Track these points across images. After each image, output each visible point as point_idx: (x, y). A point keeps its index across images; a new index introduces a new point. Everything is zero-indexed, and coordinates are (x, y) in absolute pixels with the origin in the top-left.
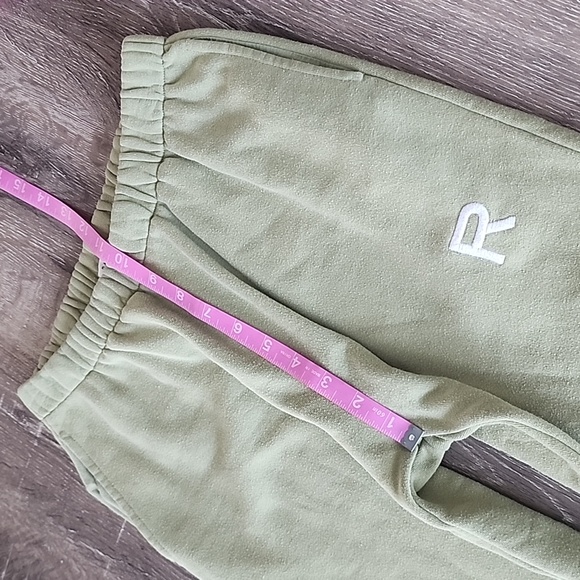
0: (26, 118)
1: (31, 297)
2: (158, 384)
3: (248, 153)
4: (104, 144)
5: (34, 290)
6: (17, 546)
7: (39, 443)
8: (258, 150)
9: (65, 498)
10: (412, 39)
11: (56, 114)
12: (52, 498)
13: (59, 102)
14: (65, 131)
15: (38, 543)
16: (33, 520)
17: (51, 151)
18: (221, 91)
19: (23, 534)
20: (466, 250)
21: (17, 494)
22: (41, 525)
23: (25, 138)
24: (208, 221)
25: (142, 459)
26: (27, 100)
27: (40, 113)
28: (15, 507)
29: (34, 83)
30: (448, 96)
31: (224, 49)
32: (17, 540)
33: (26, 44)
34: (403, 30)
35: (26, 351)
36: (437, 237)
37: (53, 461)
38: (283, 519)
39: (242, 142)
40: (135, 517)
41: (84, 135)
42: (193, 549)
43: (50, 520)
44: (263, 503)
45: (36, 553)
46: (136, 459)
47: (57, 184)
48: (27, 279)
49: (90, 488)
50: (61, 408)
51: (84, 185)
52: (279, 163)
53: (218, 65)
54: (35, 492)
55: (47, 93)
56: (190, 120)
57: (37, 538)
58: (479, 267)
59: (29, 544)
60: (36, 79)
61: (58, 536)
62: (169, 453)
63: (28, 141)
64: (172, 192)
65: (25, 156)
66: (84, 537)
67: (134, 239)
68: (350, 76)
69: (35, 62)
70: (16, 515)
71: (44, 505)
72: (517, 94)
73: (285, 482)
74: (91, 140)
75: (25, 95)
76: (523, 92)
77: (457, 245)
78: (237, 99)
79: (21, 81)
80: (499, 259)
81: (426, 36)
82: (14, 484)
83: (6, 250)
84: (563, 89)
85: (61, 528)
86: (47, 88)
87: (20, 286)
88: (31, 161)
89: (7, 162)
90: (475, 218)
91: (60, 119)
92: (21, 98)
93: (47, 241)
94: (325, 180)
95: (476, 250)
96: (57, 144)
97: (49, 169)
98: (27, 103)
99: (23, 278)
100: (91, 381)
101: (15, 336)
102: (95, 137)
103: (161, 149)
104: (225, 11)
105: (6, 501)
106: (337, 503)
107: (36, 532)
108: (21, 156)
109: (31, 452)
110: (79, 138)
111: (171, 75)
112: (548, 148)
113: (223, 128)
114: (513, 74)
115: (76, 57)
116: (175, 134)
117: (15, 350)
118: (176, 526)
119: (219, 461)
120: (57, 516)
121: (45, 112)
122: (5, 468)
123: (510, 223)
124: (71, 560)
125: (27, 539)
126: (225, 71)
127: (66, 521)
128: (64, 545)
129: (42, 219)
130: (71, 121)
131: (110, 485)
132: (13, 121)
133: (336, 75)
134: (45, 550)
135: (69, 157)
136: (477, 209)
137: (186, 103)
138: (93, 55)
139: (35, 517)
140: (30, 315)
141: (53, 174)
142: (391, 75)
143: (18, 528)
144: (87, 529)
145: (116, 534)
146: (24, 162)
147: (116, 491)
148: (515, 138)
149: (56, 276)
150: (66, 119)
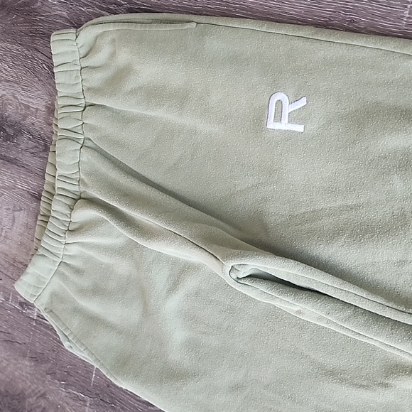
0: (6, 104)
1: (21, 223)
2: (102, 264)
3: (133, 92)
4: (51, 110)
5: (22, 217)
6: (30, 400)
7: (36, 323)
8: (140, 88)
9: (56, 359)
11: (22, 98)
12: (48, 361)
13: (23, 89)
14: (29, 107)
15: (43, 396)
16: (38, 379)
17: (22, 122)
18: (113, 55)
19: (33, 391)
20: (277, 126)
21: (27, 363)
22: (43, 382)
23: (7, 117)
24: (116, 143)
25: (99, 319)
26: (5, 93)
27: (13, 99)
28: (27, 372)
29: (8, 81)
30: (250, 25)
31: (111, 27)
32: (30, 396)
35: (22, 260)
36: (258, 121)
37: (46, 334)
38: (192, 346)
39: (130, 85)
40: (97, 360)
41: (40, 108)
42: (136, 376)
43: (49, 377)
44: (177, 334)
45: (43, 403)
46: (94, 321)
47: (28, 143)
48: (17, 211)
49: (66, 344)
51: (43, 140)
52: (153, 94)
53: (109, 38)
54: (37, 359)
55: (16, 85)
56: (96, 79)
57: (42, 392)
58: (289, 135)
59: (38, 397)
60: (9, 78)
61: (55, 388)
62: (114, 312)
63: (8, 119)
64: (92, 129)
65: (8, 130)
66: (71, 385)
67: (71, 163)
68: (188, 26)
69: (7, 67)
70: (27, 378)
71: (45, 367)
72: (295, 15)
73: (190, 318)
74: (44, 109)
75: (4, 90)
76: (299, 12)
77: (272, 125)
78: (124, 57)
80: (300, 128)
82: (24, 356)
83: (3, 194)
84: (323, 4)
85: (56, 381)
86: (15, 82)
87: (14, 216)
88: (11, 132)
90: (279, 103)
91: (25, 100)
93: (26, 182)
94: (181, 99)
95: (284, 126)
96: (25, 117)
97: (22, 134)
98: (5, 95)
99: (15, 211)
100: (62, 269)
101: (14, 252)
102: (47, 107)
103: (83, 102)
104: (111, 7)
105: (21, 369)
106: (225, 326)
107: (41, 388)
108: (5, 130)
109: (32, 330)
110: (37, 109)
111: (83, 52)
112: (318, 45)
113: (117, 79)
115: (29, 58)
116: (89, 89)
117: (15, 261)
118: (124, 363)
119: (146, 312)
120: (53, 374)
121: (16, 98)
122: (18, 345)
123: (303, 102)
124: (65, 404)
125: (36, 394)
126: (113, 41)
127: (58, 376)
128: (59, 393)
129: (22, 169)
130: (31, 100)
131: (78, 341)
133: (179, 27)
134: (47, 399)
135: (33, 124)
137: (94, 68)
138: (39, 55)
139: (39, 377)
140: (21, 235)
141: (25, 138)
142: (214, 20)
143: (30, 387)
144: (72, 379)
145: (90, 379)
146: (7, 134)
147: (83, 344)
148: (296, 42)
149: (34, 205)
150: (28, 99)
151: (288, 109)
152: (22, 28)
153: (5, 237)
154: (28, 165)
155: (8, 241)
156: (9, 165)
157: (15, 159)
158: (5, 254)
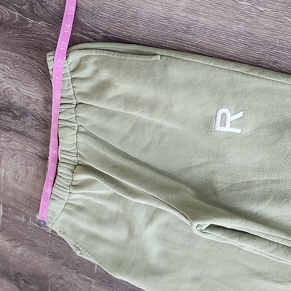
0: (11, 94)
1: (33, 173)
2: (97, 204)
3: (115, 98)
4: (48, 101)
5: (32, 170)
6: (52, 279)
7: (51, 235)
8: (119, 96)
9: (68, 257)
10: (179, 34)
11: (24, 91)
12: (62, 258)
13: (24, 85)
14: (30, 98)
15: (61, 277)
16: (56, 268)
17: (26, 108)
18: (96, 72)
19: (53, 274)
20: (223, 129)
21: (47, 258)
22: (60, 270)
23: (13, 103)
24: (103, 130)
25: (97, 237)
26: (9, 86)
27: (17, 91)
28: (47, 264)
29: (11, 78)
30: (201, 60)
31: (94, 53)
32: (51, 277)
33: (3, 61)
34: (175, 31)
35: (36, 197)
36: (209, 125)
37: (59, 242)
38: (165, 255)
39: (111, 93)
40: (100, 263)
41: (39, 99)
42: (128, 273)
43: (64, 267)
44: (154, 249)
45: (61, 281)
46: (94, 237)
47: (32, 122)
48: (29, 166)
49: (78, 253)
50: (57, 220)
51: (44, 121)
52: (129, 101)
53: (93, 60)
54: (54, 256)
55: (18, 82)
56: (84, 87)
57: (60, 275)
58: (230, 136)
59: (57, 278)
60: (12, 76)
61: (69, 273)
62: (108, 233)
63: (15, 105)
64: (84, 120)
65: (15, 112)
66: (80, 272)
67: (71, 143)
68: (154, 58)
69: (9, 68)
70: (48, 267)
71: (60, 261)
73: (162, 239)
74: (43, 100)
75: (8, 84)
76: (236, 52)
77: (218, 128)
78: (104, 75)
79: (5, 78)
80: (238, 131)
81: (186, 32)
82: (45, 254)
83: (16, 154)
84: (254, 48)
85: (69, 270)
86: (17, 80)
87: (27, 169)
88: (18, 114)
89: (7, 115)
90: (224, 115)
91: (27, 93)
92: (6, 86)
93: (34, 148)
94: (152, 107)
95: (227, 129)
96: (28, 104)
97: (27, 116)
98: (10, 88)
99: (27, 166)
100: (67, 207)
101: (30, 191)
102: (44, 99)
103: (74, 101)
104: (91, 33)
105: (43, 262)
106: (187, 244)
107: (59, 273)
108: (13, 112)
109: (48, 240)
110: (37, 100)
111: (72, 67)
112: (252, 79)
113: (102, 88)
114: (229, 44)
115: (27, 64)
116: (80, 94)
117: (31, 197)
118: (119, 264)
119: (131, 233)
120: (67, 266)
121: (19, 90)
122: (39, 248)
123: (240, 114)
124: (77, 283)
125: (56, 276)
126: (96, 63)
127: (70, 267)
128: (72, 277)
129: (30, 139)
130: (32, 93)
131: (86, 251)
132: (6, 97)
133: (147, 58)
134: (64, 280)
135: (35, 109)
136: (224, 110)
137: (82, 79)
138: (35, 62)
139: (57, 267)
140: (34, 181)
141: (30, 118)
142: (173, 54)
143: (51, 272)
144: (81, 269)
145: (94, 269)
146: (15, 114)
147: (89, 253)
148: (236, 76)
149: (41, 163)
150: (29, 92)
151: (230, 118)
152: (19, 42)
153: (22, 182)
154: (34, 137)
155: (24, 185)
156: (19, 135)
157: (23, 132)
158: (23, 192)
